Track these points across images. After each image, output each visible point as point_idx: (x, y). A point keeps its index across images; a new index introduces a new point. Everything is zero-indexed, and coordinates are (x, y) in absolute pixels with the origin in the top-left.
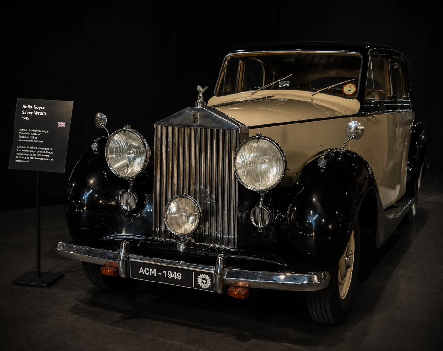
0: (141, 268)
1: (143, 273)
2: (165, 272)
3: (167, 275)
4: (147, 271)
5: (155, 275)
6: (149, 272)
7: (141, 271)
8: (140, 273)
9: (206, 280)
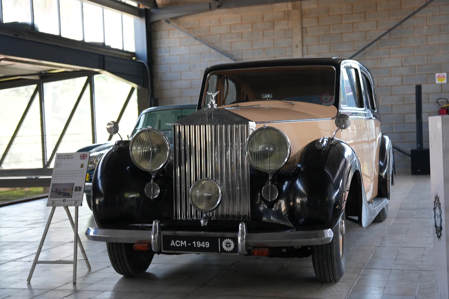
0: (173, 241)
1: (175, 245)
2: (194, 242)
3: (196, 245)
4: (178, 243)
5: (186, 246)
6: (180, 243)
7: (173, 243)
8: (171, 245)
9: (230, 244)
